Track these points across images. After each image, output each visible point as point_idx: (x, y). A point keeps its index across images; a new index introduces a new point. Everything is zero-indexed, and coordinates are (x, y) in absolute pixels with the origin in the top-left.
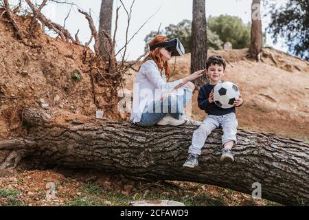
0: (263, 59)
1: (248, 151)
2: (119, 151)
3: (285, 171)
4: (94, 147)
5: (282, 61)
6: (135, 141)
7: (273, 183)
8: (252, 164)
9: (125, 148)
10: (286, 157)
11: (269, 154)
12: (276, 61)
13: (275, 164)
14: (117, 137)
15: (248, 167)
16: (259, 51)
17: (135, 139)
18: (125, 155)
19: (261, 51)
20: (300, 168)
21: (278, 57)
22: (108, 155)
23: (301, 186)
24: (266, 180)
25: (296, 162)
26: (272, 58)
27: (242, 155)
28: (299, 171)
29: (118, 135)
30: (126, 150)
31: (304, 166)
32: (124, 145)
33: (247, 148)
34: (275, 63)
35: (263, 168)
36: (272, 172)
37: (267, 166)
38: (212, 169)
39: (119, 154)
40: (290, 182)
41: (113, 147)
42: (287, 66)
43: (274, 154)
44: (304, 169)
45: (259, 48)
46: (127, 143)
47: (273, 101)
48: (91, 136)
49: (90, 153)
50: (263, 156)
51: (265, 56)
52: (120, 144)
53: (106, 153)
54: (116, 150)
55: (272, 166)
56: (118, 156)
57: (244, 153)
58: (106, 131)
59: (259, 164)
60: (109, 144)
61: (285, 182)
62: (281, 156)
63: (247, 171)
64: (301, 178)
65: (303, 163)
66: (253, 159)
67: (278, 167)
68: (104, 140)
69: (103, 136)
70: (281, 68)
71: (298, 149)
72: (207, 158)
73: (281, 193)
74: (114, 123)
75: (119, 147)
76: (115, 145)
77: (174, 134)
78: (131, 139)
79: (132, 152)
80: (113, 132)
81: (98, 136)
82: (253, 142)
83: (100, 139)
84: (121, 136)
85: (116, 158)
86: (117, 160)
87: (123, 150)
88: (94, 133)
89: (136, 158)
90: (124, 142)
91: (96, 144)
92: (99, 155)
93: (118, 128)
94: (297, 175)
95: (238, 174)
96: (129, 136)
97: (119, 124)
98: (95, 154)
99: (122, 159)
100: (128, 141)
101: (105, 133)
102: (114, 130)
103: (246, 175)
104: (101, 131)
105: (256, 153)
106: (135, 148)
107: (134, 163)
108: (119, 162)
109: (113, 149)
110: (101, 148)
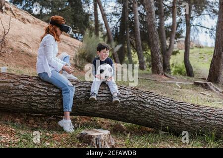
0: (6, 11)
1: (132, 98)
2: (38, 98)
3: (153, 109)
4: (12, 95)
5: (19, 15)
6: (51, 91)
7: (145, 115)
8: (135, 105)
9: (44, 96)
10: (152, 102)
11: (143, 100)
12: (15, 13)
13: (147, 106)
14: (35, 88)
15: (133, 107)
16: (3, 4)
17: (52, 90)
18: (43, 101)
19: (4, 4)
20: (160, 107)
21: (16, 11)
22: (26, 101)
23: (160, 116)
24: (141, 114)
25: (157, 104)
26: (12, 11)
27: (128, 101)
28: (160, 109)
29: (36, 87)
30: (45, 98)
32: (43, 94)
33: (131, 97)
34: (14, 15)
35: (141, 108)
36: (145, 110)
37: (143, 106)
38: (108, 109)
39: (37, 100)
40: (155, 114)
41: (32, 95)
42: (22, 18)
43: (146, 100)
45: (3, 3)
46: (46, 93)
47: (29, 47)
48: (10, 87)
49: (8, 99)
50: (140, 101)
51: (7, 9)
52: (38, 94)
53: (25, 99)
54: (35, 97)
56: (37, 101)
57: (129, 99)
58: (23, 83)
59: (138, 106)
60: (28, 93)
61: (152, 115)
62: (149, 101)
63: (130, 110)
64: (161, 112)
65: (161, 105)
66: (134, 103)
67: (149, 107)
68: (22, 90)
69: (21, 86)
70: (19, 20)
72: (105, 103)
73: (148, 120)
74: (26, 78)
75: (38, 96)
76: (34, 94)
77: (79, 87)
78: (48, 91)
79: (50, 99)
80: (29, 84)
81: (17, 87)
82: (131, 93)
83: (19, 89)
84: (38, 88)
85: (34, 103)
86: (35, 104)
87: (42, 98)
88: (11, 85)
89: (53, 103)
90: (43, 92)
91: (15, 93)
92: (17, 100)
93: (32, 82)
94: (159, 111)
95: (124, 111)
96: (46, 88)
97: (30, 78)
98: (13, 100)
99: (40, 104)
100: (46, 91)
101: (22, 85)
102: (30, 83)
103: (130, 111)
104: (18, 83)
105: (136, 99)
106: (53, 96)
107: (51, 106)
108: (37, 106)
109: (32, 97)
110: (21, 96)
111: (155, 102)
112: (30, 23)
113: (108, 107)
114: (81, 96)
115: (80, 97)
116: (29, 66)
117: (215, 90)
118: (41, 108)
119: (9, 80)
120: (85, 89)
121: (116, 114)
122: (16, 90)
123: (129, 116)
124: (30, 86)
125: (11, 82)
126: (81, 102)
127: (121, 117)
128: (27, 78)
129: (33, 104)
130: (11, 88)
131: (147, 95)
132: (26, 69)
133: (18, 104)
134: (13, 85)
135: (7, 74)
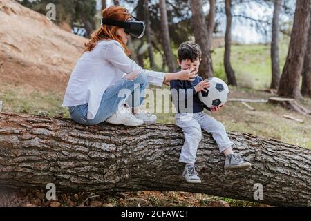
1: (251, 157)
2: (71, 164)
3: (290, 176)
4: (17, 159)
6: (96, 149)
7: (276, 188)
8: (257, 170)
9: (84, 159)
10: (287, 161)
11: (270, 159)
13: (280, 170)
14: (63, 145)
15: (253, 174)
17: (97, 146)
18: (81, 169)
20: (302, 171)
22: (47, 170)
23: (303, 188)
24: (269, 186)
25: (297, 166)
28: (303, 174)
29: (64, 141)
30: (84, 163)
31: (305, 169)
32: (80, 156)
33: (248, 154)
35: (268, 174)
36: (277, 178)
37: (272, 172)
39: (69, 168)
40: (294, 186)
41: (59, 159)
42: (4, 7)
43: (276, 158)
44: (306, 172)
46: (86, 153)
47: (19, 51)
48: (12, 144)
49: (10, 168)
50: (266, 162)
52: (72, 155)
53: (45, 167)
54: (65, 163)
55: (278, 171)
56: (69, 171)
58: (38, 135)
59: (264, 170)
61: (289, 186)
62: (282, 160)
63: (249, 178)
64: (305, 181)
65: (303, 166)
66: (257, 165)
67: (284, 172)
68: (39, 149)
69: (36, 142)
71: (290, 151)
73: (280, 197)
74: (42, 122)
75: (71, 159)
76: (62, 157)
77: (150, 137)
78: (90, 148)
79: (95, 166)
80: (52, 137)
81: (26, 143)
82: (246, 145)
83: (30, 148)
84: (69, 143)
85: (63, 174)
86: (65, 176)
87: (78, 163)
88: (15, 139)
89: (101, 173)
90: (81, 152)
91: (24, 155)
92: (29, 170)
93: (56, 131)
94: (302, 179)
95: (237, 182)
96: (87, 144)
97: (51, 123)
98: (20, 170)
99: (76, 175)
100: (86, 150)
101: (37, 139)
102: (54, 134)
103: (247, 182)
104: (28, 136)
105: (259, 159)
106: (101, 159)
107: (97, 178)
108: (69, 179)
109: (59, 162)
110: (34, 161)
111: (293, 161)
112: (15, 13)
113: (207, 174)
114: (156, 156)
115: (153, 158)
116: (23, 81)
117: (300, 111)
118: (76, 184)
119: (9, 129)
120: (161, 141)
121: (220, 186)
122: (26, 149)
123: (245, 190)
124: (52, 141)
125: (14, 133)
126: (155, 168)
127: (228, 191)
128: (46, 122)
129: (60, 176)
130: (15, 145)
131: (274, 147)
132: (20, 87)
133: (30, 176)
134: (19, 138)
135: (3, 117)
